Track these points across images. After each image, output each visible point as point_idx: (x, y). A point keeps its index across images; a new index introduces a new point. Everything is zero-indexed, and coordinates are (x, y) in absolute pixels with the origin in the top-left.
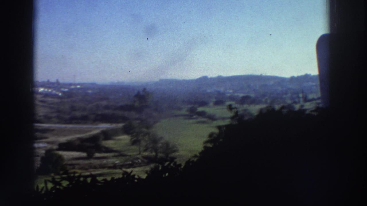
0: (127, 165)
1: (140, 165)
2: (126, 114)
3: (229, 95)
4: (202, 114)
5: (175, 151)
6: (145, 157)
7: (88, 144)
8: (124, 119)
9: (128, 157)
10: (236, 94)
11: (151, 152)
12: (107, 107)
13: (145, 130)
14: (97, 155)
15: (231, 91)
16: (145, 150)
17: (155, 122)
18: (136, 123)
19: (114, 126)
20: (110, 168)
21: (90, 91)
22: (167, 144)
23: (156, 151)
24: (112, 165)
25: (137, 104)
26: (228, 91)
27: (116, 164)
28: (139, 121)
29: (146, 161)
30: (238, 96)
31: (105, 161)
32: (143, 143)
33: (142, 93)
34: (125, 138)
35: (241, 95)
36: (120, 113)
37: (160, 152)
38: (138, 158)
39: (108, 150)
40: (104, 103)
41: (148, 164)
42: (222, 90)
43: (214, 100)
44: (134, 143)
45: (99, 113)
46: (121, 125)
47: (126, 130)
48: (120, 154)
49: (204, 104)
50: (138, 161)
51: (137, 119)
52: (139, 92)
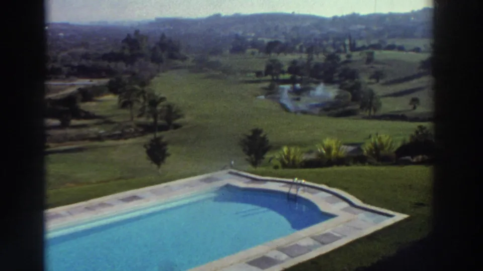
0: (115, 135)
1: (133, 135)
2: (112, 65)
3: (249, 40)
4: (214, 66)
5: (179, 117)
6: (140, 125)
7: (61, 108)
8: (109, 72)
9: (116, 125)
10: (260, 39)
11: (148, 117)
12: (86, 56)
13: (137, 87)
14: (74, 122)
15: (253, 35)
16: (140, 116)
17: (152, 77)
18: (125, 78)
19: (95, 82)
20: (92, 139)
21: (61, 34)
22: (169, 107)
23: (155, 116)
24: (95, 136)
25: (127, 52)
26: (248, 34)
27: (101, 134)
28: (128, 76)
29: (141, 130)
30: (263, 41)
31: (84, 131)
32: (137, 106)
33: (133, 37)
34: (111, 99)
35: (266, 40)
36: (105, 64)
37: (161, 119)
38: (130, 127)
39: (88, 116)
40: (82, 50)
41: (143, 134)
42: (240, 33)
43: (231, 47)
44: (124, 105)
45: (76, 64)
46: (104, 81)
47: (113, 88)
48: (105, 121)
49: (216, 52)
50: (131, 130)
51: (126, 72)
52: (129, 35)
